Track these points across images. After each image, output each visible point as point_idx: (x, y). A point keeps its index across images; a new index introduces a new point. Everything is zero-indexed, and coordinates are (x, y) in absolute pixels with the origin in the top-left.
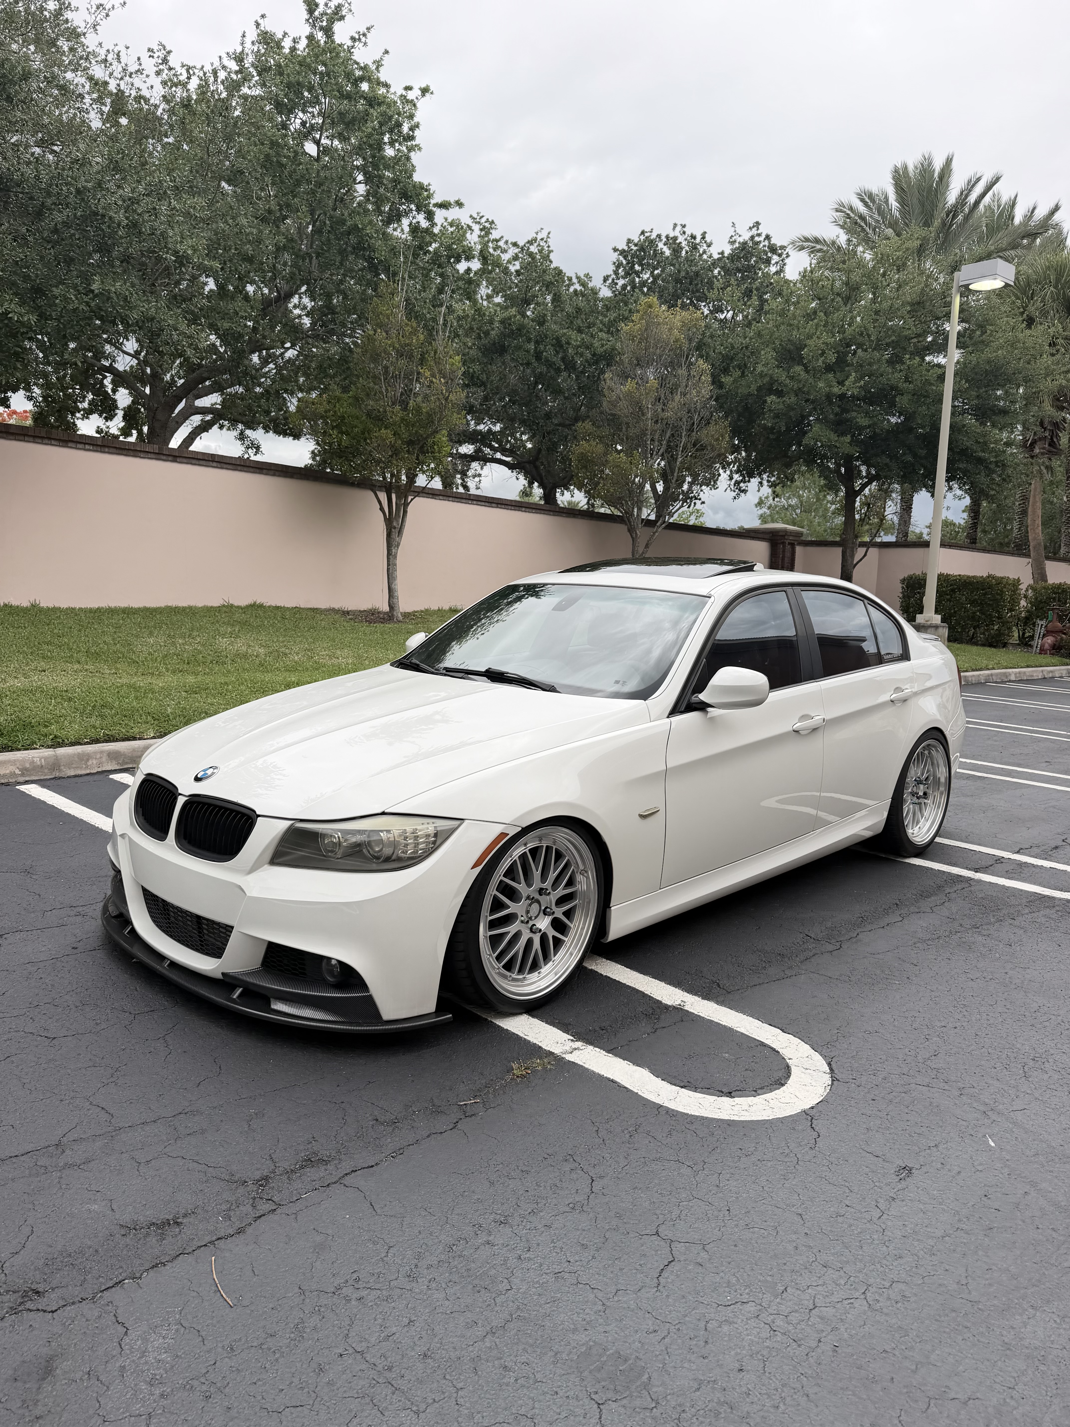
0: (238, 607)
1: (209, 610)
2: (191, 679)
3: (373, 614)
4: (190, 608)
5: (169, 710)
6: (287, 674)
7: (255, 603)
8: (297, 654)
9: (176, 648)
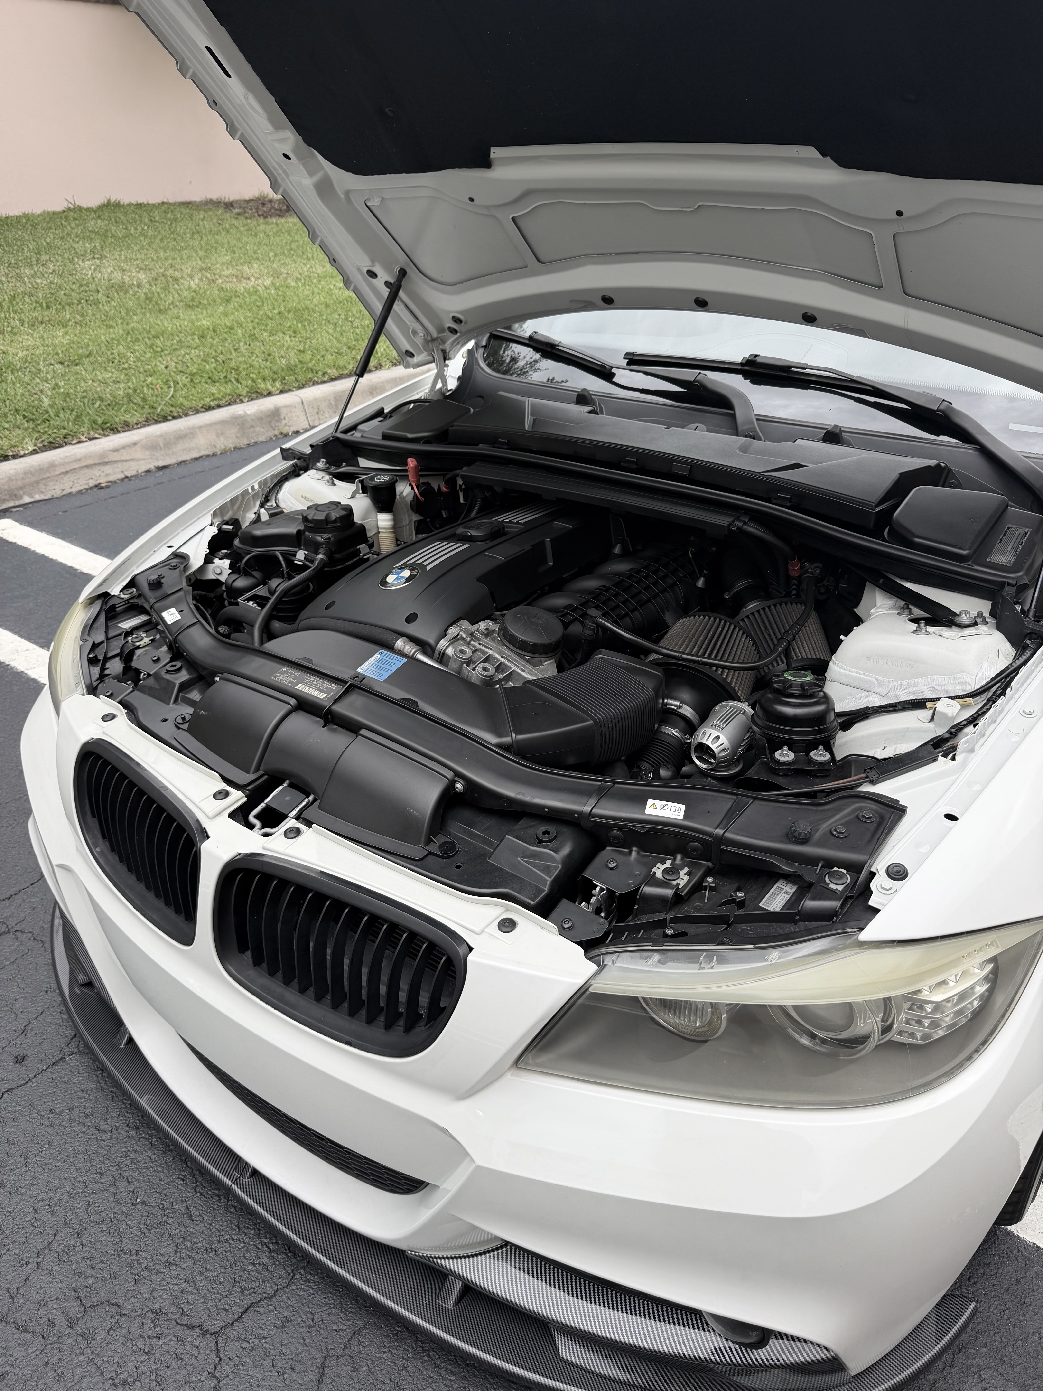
0: (89, 210)
1: (52, 218)
2: (61, 337)
3: (263, 204)
4: (26, 216)
5: (46, 402)
6: (192, 314)
7: (109, 201)
8: (191, 277)
9: (24, 283)
